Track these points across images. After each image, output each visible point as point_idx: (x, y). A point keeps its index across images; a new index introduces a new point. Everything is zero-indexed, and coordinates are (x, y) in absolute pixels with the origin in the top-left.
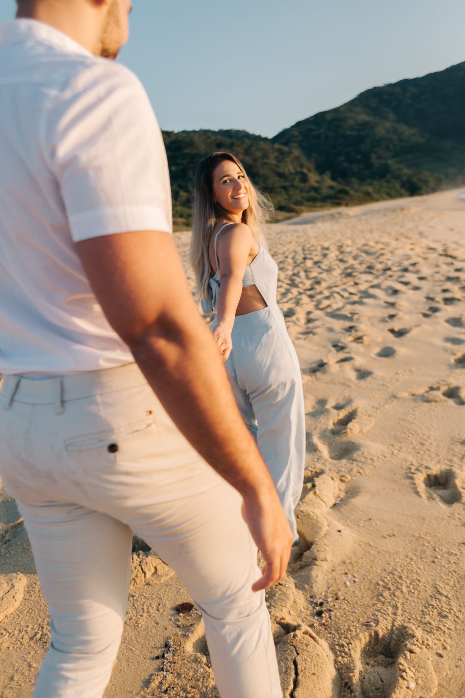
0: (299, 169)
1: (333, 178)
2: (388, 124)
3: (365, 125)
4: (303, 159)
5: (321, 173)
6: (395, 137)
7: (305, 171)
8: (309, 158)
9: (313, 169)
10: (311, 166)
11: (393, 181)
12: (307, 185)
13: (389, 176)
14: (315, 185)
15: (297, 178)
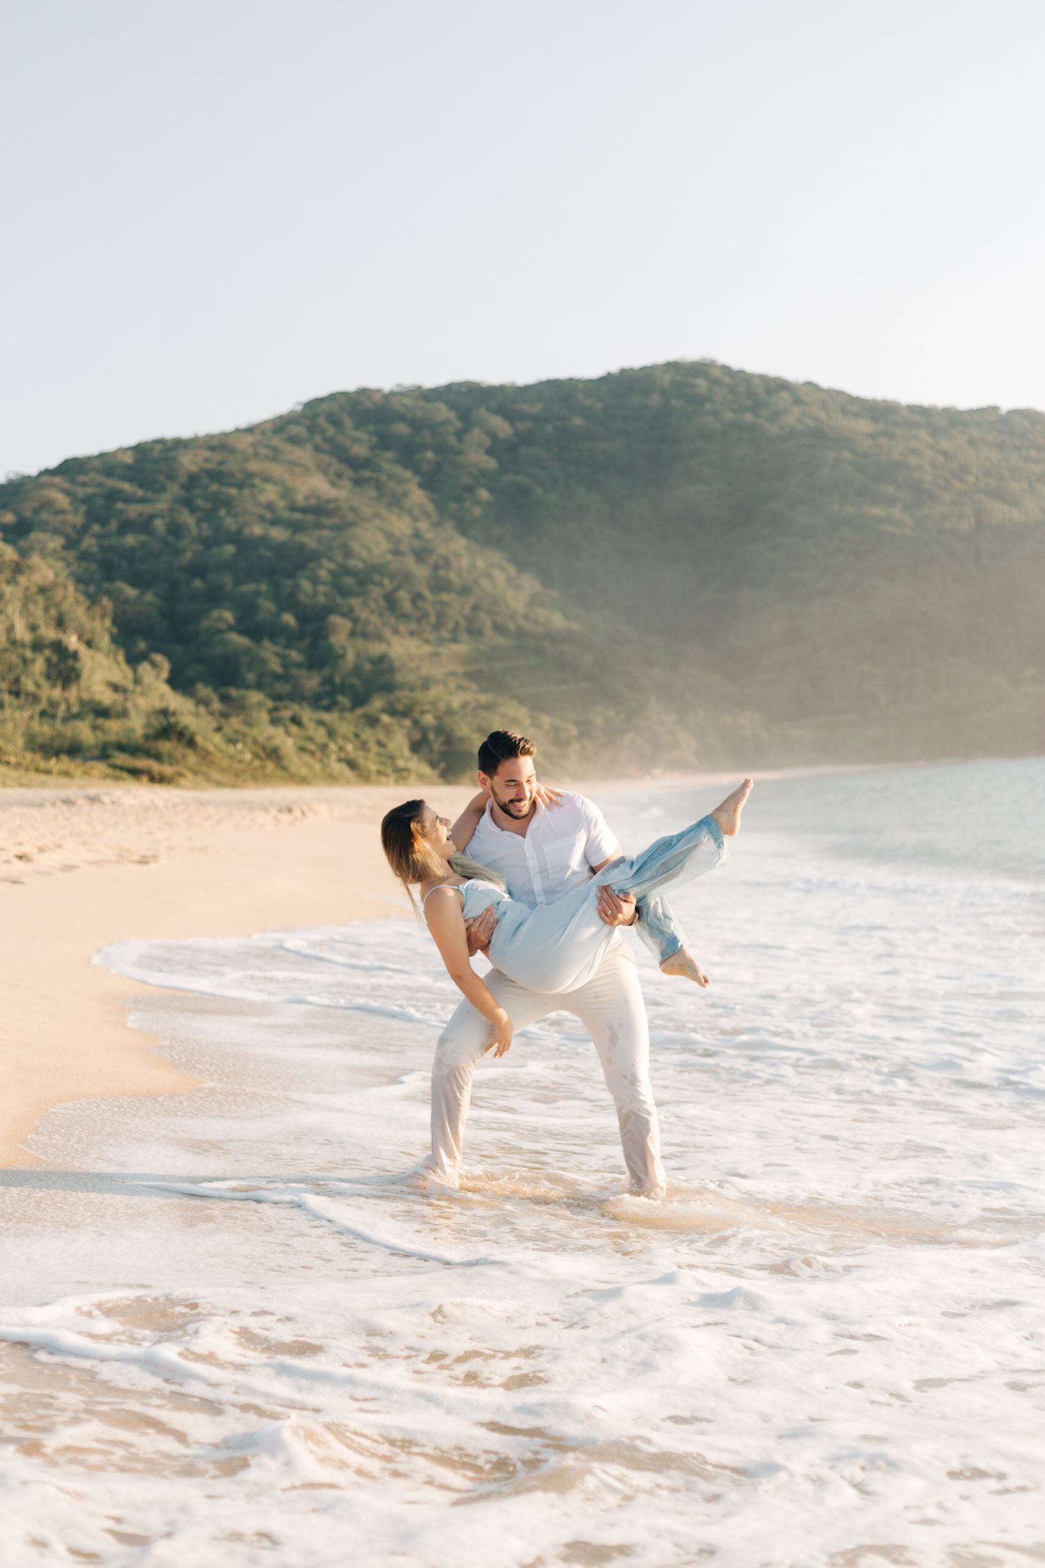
0: (49, 633)
1: (177, 681)
2: (401, 526)
3: (319, 510)
4: (71, 599)
5: (133, 660)
6: (421, 572)
7: (73, 642)
8: (93, 599)
9: (105, 641)
10: (102, 628)
11: (385, 718)
12: (73, 694)
13: (377, 703)
14: (107, 697)
15: (39, 665)
